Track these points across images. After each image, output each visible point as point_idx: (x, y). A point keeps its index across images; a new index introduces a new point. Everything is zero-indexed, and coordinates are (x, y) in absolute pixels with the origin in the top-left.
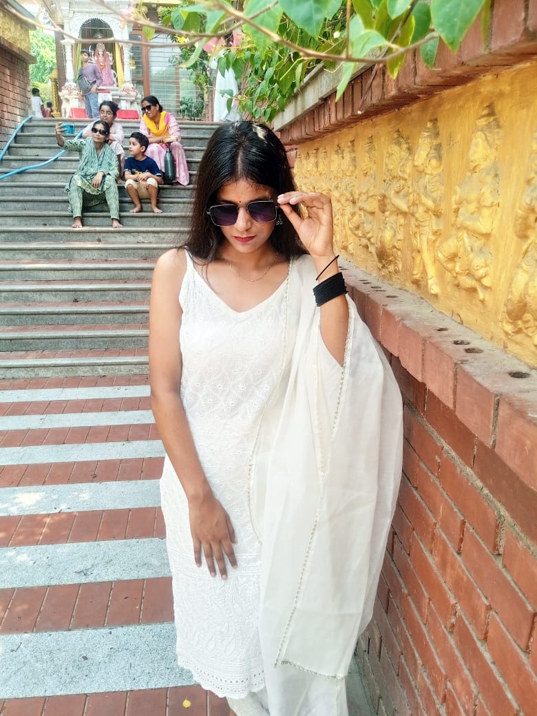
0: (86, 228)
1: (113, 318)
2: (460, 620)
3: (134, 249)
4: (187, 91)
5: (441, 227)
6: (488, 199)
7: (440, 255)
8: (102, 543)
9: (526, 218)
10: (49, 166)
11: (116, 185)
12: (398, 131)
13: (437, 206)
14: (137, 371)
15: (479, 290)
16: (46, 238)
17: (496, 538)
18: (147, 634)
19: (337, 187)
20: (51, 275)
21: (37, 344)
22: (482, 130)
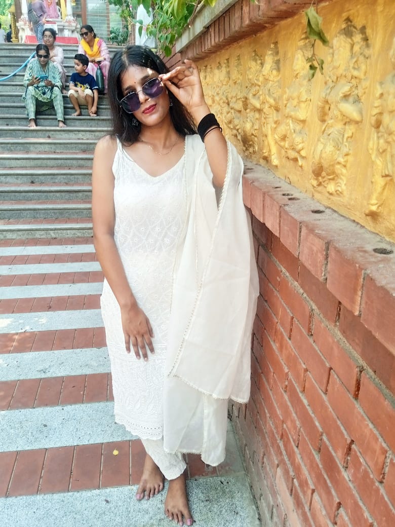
0: (38, 128)
1: (61, 195)
2: (290, 382)
3: (76, 144)
4: (115, 23)
5: (280, 118)
6: (304, 97)
7: (276, 137)
8: (56, 352)
9: (323, 108)
10: (10, 80)
11: (61, 95)
12: (255, 51)
13: (277, 103)
14: (79, 234)
15: (299, 159)
16: (8, 135)
17: (309, 324)
18: (89, 410)
19: (218, 94)
20: (13, 163)
21: (4, 215)
22: (301, 49)
